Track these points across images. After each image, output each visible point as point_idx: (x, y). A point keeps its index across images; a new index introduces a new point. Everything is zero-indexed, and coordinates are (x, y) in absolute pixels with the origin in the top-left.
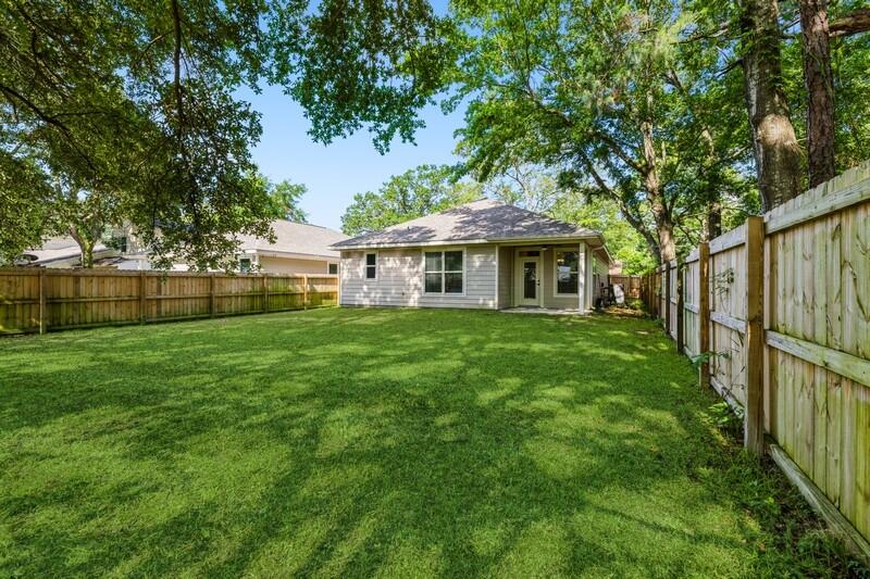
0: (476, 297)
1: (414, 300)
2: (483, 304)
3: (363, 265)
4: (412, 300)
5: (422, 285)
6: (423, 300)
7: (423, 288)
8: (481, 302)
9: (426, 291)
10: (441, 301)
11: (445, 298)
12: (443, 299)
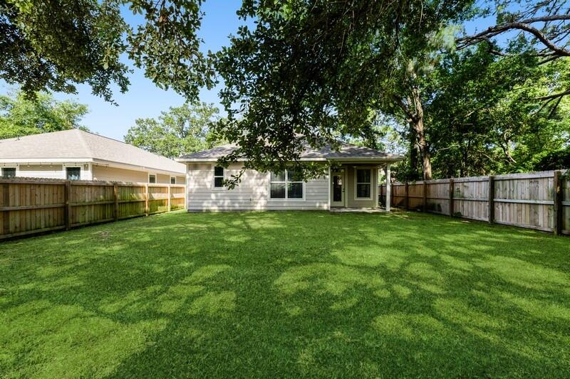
0: (314, 201)
1: (260, 205)
2: (320, 206)
3: (211, 177)
4: (259, 205)
5: (267, 193)
6: (269, 205)
7: (269, 196)
8: (318, 205)
9: (271, 197)
10: (285, 205)
11: (289, 202)
12: (287, 203)
